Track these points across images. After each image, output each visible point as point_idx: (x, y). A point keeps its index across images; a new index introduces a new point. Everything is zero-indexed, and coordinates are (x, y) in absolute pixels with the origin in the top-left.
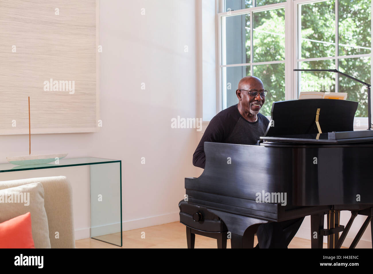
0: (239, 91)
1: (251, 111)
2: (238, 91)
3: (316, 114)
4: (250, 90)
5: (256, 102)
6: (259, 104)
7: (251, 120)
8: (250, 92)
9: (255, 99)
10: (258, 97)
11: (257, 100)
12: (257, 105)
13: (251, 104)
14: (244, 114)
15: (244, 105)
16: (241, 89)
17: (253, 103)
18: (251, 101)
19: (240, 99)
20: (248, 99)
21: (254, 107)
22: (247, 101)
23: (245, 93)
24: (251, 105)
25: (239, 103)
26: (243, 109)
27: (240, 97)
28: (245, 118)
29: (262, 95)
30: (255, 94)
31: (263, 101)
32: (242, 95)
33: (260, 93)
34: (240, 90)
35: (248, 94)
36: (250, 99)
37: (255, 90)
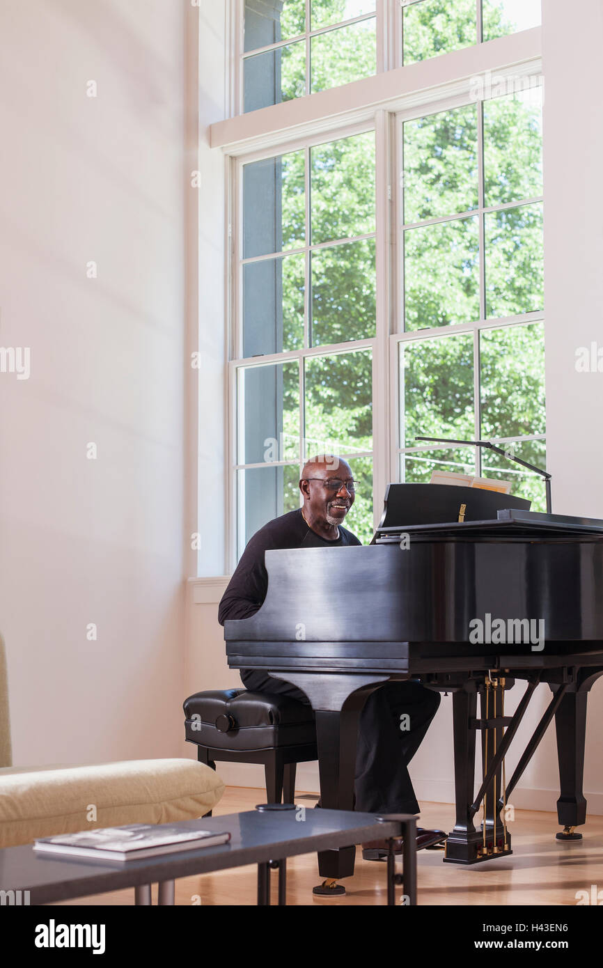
0: (305, 483)
1: (330, 519)
2: (303, 482)
3: (459, 514)
4: (327, 478)
5: (339, 501)
6: (343, 504)
7: (329, 535)
8: (327, 483)
9: (338, 495)
10: (342, 492)
11: (341, 498)
12: (340, 507)
13: (329, 505)
14: (314, 525)
15: (315, 507)
16: (310, 478)
17: (334, 503)
18: (329, 500)
19: (307, 497)
20: (324, 495)
21: (334, 510)
22: (321, 500)
23: (317, 485)
24: (330, 507)
25: (305, 506)
26: (313, 516)
27: (308, 494)
28: (315, 531)
29: (350, 487)
30: (337, 486)
31: (352, 500)
32: (311, 491)
33: (346, 484)
34: (307, 481)
35: (325, 485)
36: (327, 495)
37: (336, 479)
